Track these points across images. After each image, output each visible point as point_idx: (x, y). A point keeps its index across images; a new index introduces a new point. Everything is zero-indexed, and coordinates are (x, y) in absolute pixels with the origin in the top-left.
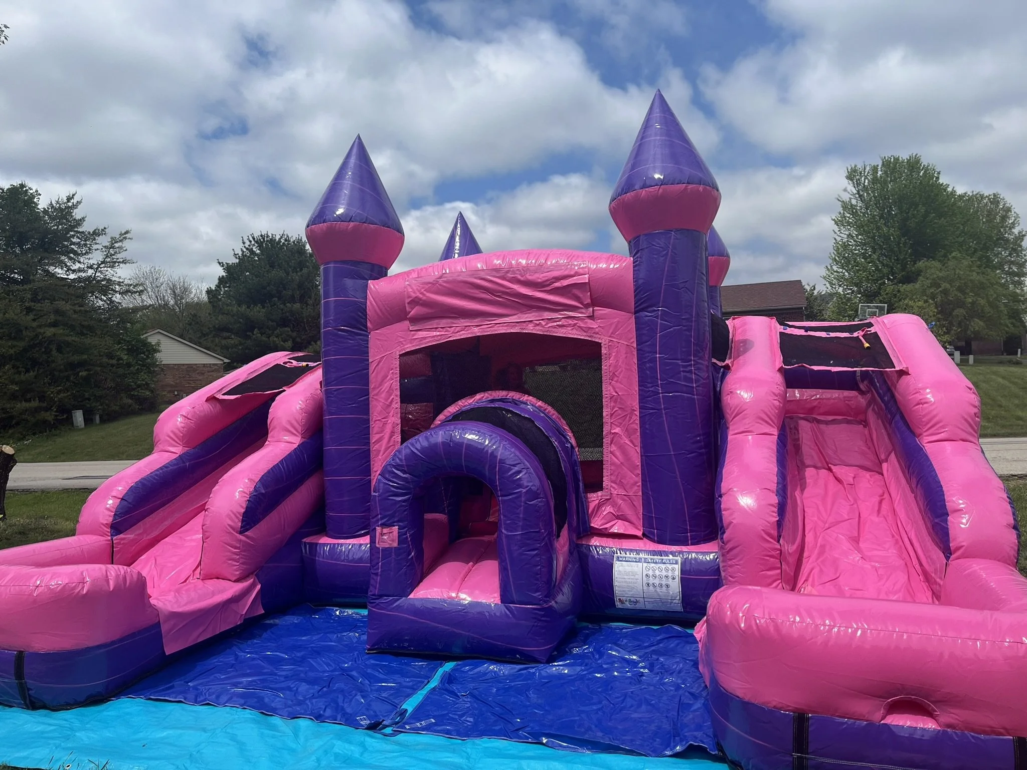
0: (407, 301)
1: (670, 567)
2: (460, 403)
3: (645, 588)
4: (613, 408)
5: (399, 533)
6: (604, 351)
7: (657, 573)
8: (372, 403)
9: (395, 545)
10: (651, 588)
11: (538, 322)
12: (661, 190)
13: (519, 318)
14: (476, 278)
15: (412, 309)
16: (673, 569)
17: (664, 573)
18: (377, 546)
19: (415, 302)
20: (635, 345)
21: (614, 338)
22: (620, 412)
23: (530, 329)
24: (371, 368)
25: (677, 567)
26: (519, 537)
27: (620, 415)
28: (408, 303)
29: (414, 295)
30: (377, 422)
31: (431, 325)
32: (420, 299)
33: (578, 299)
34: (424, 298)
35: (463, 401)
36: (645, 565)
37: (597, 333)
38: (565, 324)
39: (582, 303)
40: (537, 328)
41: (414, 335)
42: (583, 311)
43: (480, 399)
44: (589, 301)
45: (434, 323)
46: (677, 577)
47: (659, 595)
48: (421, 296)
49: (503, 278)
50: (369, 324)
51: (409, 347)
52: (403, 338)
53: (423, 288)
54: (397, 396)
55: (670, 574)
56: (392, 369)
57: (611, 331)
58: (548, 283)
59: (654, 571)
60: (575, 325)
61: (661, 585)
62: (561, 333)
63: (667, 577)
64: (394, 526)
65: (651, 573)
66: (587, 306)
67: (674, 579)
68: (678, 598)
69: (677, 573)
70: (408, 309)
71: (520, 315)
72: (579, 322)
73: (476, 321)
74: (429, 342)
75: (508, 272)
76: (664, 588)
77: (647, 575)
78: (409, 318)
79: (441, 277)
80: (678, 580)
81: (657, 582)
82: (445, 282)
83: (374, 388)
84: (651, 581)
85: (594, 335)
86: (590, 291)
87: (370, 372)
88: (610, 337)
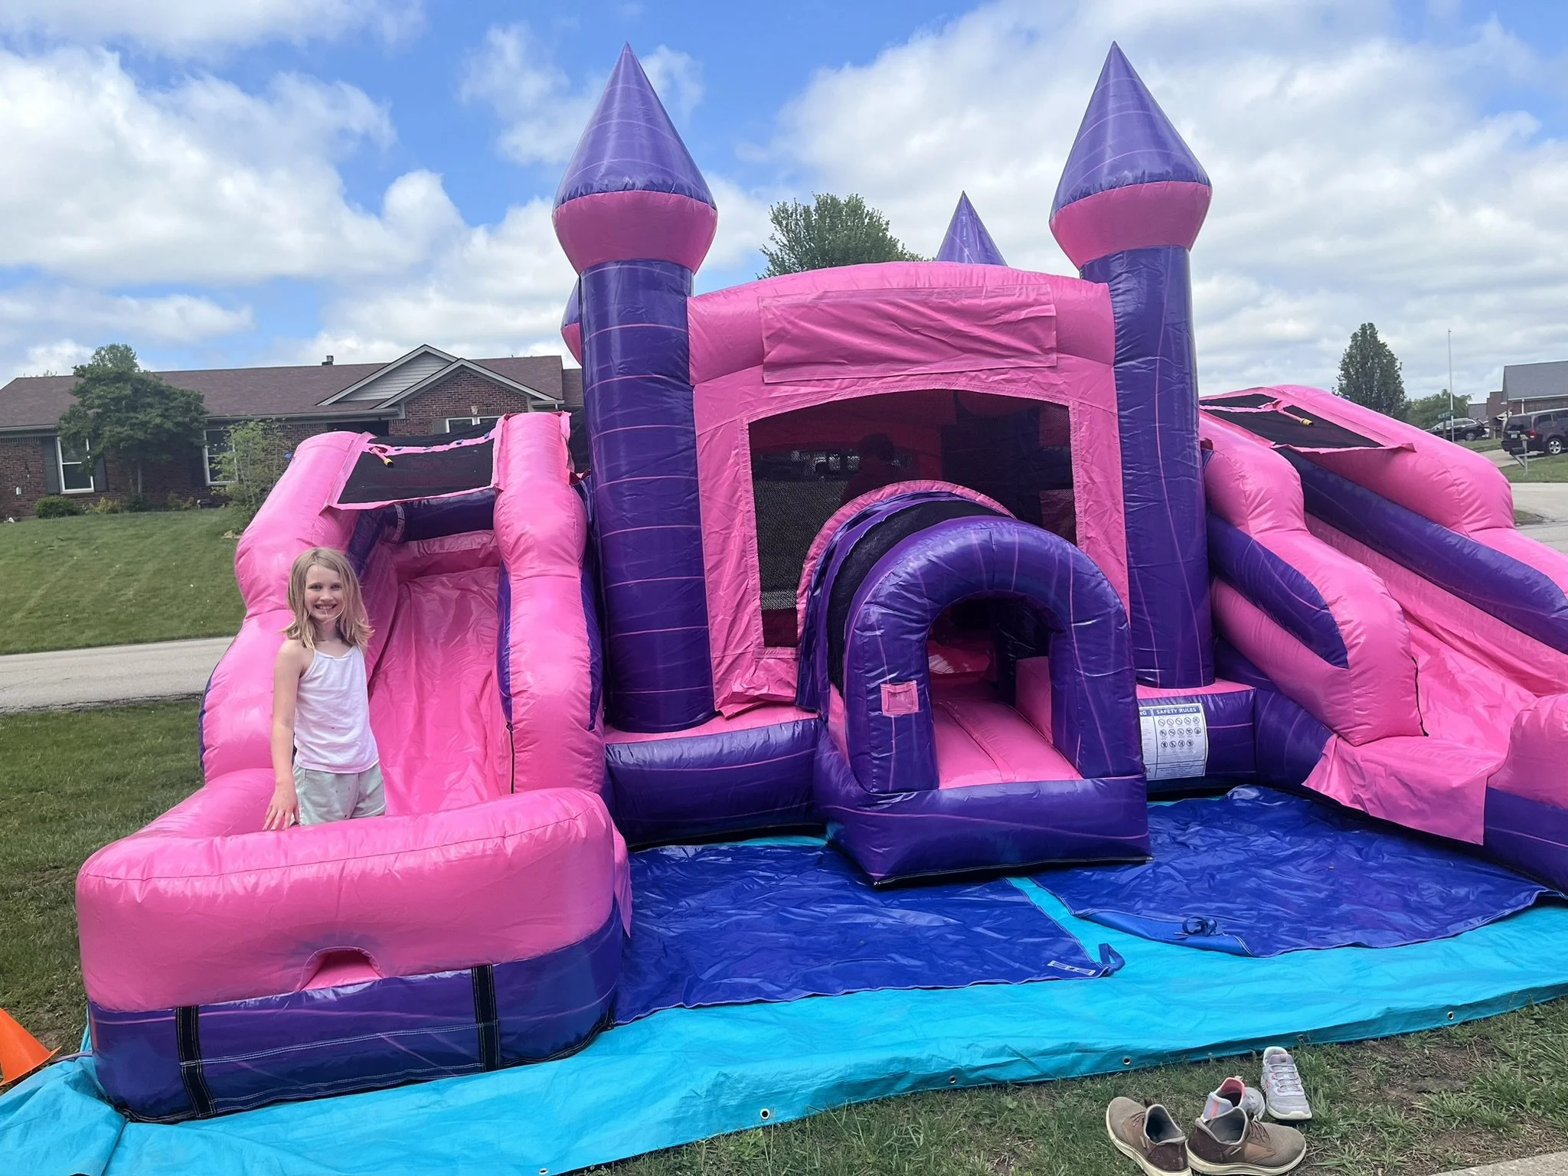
0: (765, 334)
1: (1191, 716)
2: (860, 500)
3: (1160, 749)
4: (1088, 501)
5: (918, 690)
6: (1072, 419)
7: (1176, 727)
8: (703, 504)
9: (916, 709)
10: (1169, 749)
11: (974, 374)
12: (1169, 187)
13: (945, 367)
14: (880, 301)
15: (773, 348)
16: (1196, 720)
17: (1185, 727)
18: (885, 714)
19: (779, 336)
20: (1116, 411)
21: (1087, 400)
22: (1095, 507)
23: (961, 385)
24: (700, 446)
25: (1201, 716)
26: (1111, 680)
27: (1095, 511)
28: (767, 338)
29: (779, 326)
30: (714, 535)
31: (799, 375)
32: (788, 332)
33: (1035, 340)
34: (795, 331)
35: (865, 496)
36: (1157, 718)
37: (1063, 393)
38: (1015, 377)
39: (1040, 347)
40: (973, 383)
41: (770, 392)
42: (1042, 359)
43: (892, 494)
44: (1054, 344)
45: (806, 372)
46: (1203, 731)
47: (1179, 758)
48: (788, 327)
49: (925, 304)
50: (692, 372)
51: (764, 412)
52: (753, 396)
53: (791, 314)
54: (747, 491)
55: (1193, 726)
56: (736, 448)
57: (1082, 390)
58: (994, 314)
59: (1171, 725)
60: (1029, 379)
61: (1182, 744)
62: (1009, 391)
63: (1189, 731)
64: (911, 680)
65: (1167, 728)
66: (1047, 351)
67: (1198, 732)
68: (1203, 758)
69: (1202, 724)
70: (766, 349)
71: (943, 363)
72: (1036, 375)
73: (877, 369)
74: (797, 403)
75: (930, 294)
76: (1186, 747)
77: (1162, 732)
78: (768, 363)
79: (820, 298)
80: (1203, 735)
81: (1177, 739)
82: (829, 305)
83: (705, 480)
84: (1168, 739)
85: (1058, 395)
86: (1057, 330)
87: (698, 454)
88: (1081, 398)
